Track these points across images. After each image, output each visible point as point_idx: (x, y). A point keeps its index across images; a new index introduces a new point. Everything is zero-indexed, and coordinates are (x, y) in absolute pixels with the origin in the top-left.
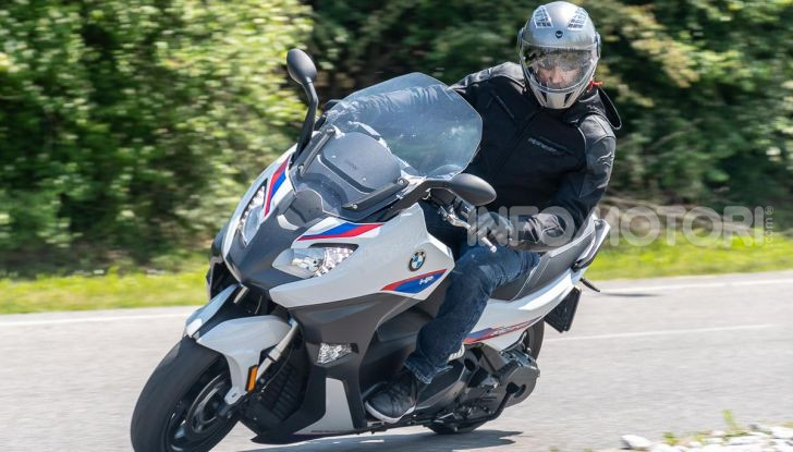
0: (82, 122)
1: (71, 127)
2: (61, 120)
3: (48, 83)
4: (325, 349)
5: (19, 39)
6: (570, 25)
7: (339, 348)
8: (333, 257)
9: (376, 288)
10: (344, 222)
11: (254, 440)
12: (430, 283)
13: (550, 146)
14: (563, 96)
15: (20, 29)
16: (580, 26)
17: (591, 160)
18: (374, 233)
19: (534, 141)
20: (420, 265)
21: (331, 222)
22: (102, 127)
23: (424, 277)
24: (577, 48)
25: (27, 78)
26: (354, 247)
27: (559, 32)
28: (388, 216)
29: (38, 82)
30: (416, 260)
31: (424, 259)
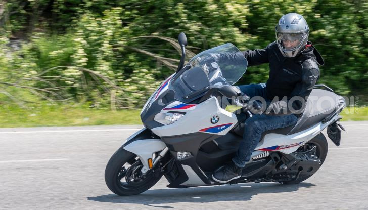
0: (356, 53)
1: (352, 55)
2: (349, 53)
3: (343, 40)
4: (179, 153)
5: (332, 25)
6: (292, 23)
7: (185, 153)
8: (176, 117)
9: (196, 130)
10: (182, 103)
11: (168, 186)
12: (224, 129)
13: (291, 72)
14: (291, 52)
15: (332, 22)
16: (297, 23)
17: (304, 78)
18: (194, 108)
19: (285, 70)
20: (217, 122)
21: (177, 103)
22: (362, 55)
23: (221, 126)
24: (296, 32)
25: (334, 38)
26: (184, 113)
27: (287, 26)
28: (200, 101)
29: (339, 40)
30: (214, 119)
31: (218, 119)
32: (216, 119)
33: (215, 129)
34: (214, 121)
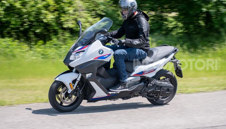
12: (107, 57)
13: (133, 27)
17: (139, 26)
19: (130, 27)
20: (102, 53)
26: (84, 51)
30: (100, 51)
31: (103, 51)
32: (102, 51)
33: (102, 57)
34: (100, 53)
